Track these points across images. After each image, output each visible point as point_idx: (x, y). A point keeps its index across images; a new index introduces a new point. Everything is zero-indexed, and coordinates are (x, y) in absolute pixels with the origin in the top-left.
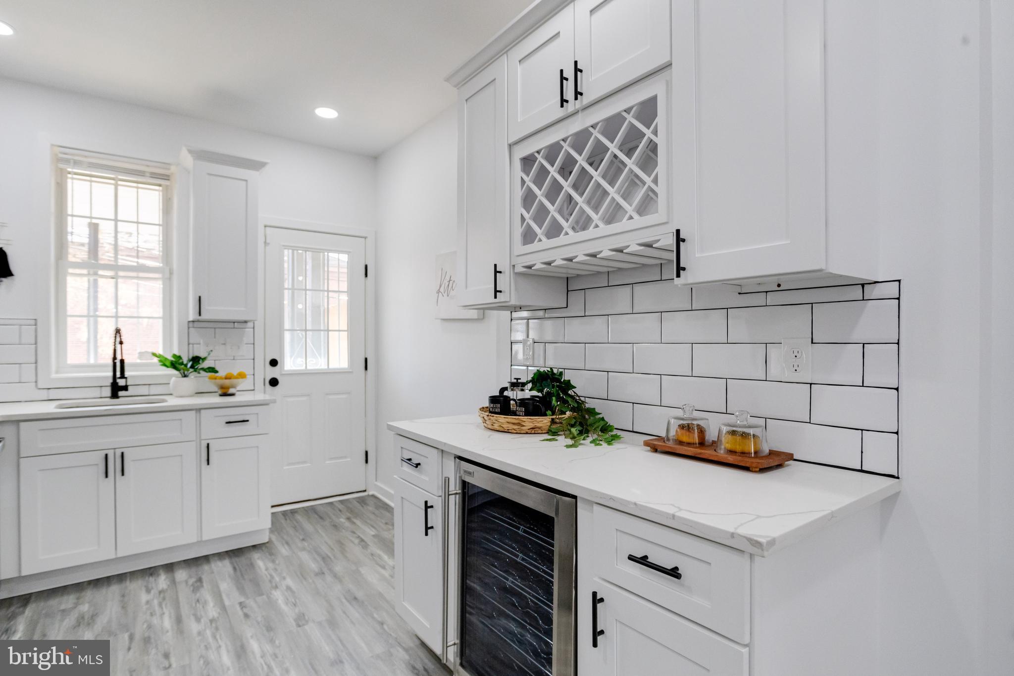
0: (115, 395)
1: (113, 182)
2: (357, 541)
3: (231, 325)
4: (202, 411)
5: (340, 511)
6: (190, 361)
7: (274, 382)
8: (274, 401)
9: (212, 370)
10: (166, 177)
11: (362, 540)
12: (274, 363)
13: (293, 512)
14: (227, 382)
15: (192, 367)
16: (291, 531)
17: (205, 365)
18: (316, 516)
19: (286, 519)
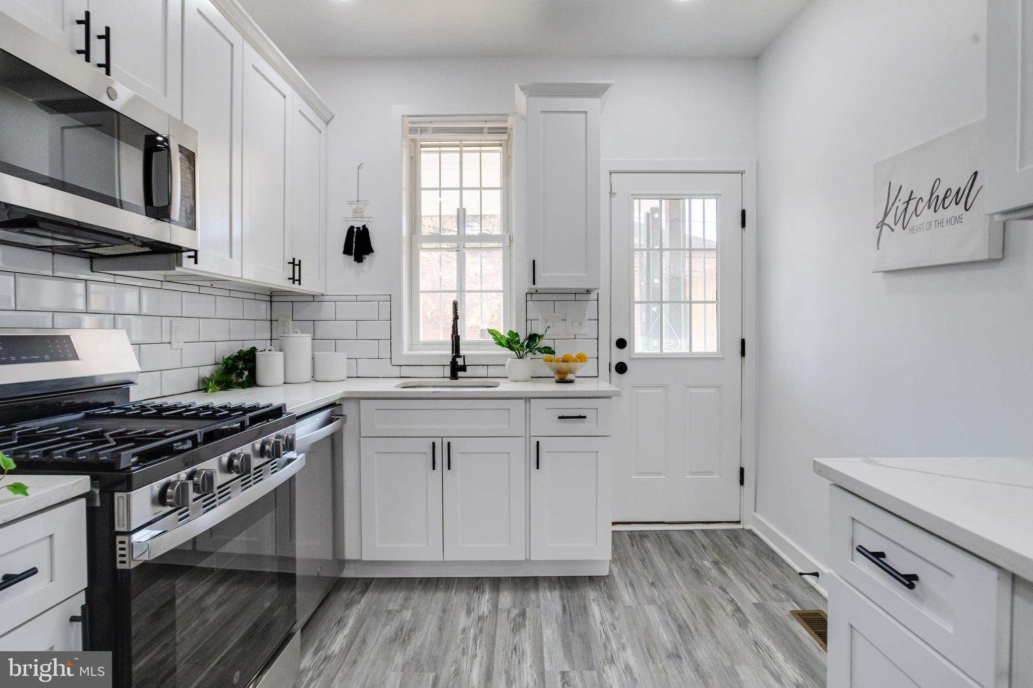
0: (454, 376)
1: (458, 149)
2: (730, 608)
3: (572, 297)
4: (532, 400)
5: (704, 547)
6: (525, 340)
7: (621, 368)
8: (618, 394)
9: (549, 351)
10: (503, 131)
11: (738, 609)
12: (621, 344)
13: (643, 535)
14: (564, 366)
15: (528, 346)
16: (638, 566)
17: (542, 343)
18: (671, 549)
19: (633, 545)
